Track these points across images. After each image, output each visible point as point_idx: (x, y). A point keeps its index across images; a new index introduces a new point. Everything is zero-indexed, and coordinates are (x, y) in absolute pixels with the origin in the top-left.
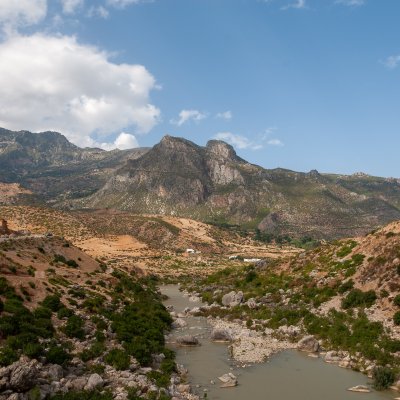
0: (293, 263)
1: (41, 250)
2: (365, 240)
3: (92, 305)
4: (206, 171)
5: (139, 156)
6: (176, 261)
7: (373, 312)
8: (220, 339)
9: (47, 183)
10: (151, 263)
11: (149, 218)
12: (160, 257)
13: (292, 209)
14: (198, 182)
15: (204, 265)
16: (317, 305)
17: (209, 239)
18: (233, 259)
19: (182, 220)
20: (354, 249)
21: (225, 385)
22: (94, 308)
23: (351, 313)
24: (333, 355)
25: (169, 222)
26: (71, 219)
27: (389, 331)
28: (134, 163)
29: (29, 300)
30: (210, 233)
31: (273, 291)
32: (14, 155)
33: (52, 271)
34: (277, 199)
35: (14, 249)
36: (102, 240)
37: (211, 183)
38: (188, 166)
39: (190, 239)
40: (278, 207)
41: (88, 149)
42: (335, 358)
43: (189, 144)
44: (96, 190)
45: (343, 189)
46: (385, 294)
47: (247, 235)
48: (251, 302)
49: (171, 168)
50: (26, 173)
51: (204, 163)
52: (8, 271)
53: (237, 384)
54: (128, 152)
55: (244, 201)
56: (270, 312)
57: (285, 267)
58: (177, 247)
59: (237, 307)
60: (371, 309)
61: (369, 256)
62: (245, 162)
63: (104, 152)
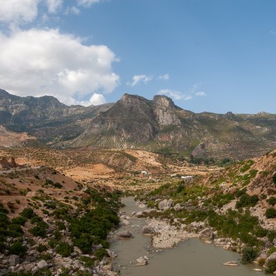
0: (211, 178)
1: (37, 177)
2: (259, 159)
3: (59, 213)
4: (154, 117)
5: (108, 109)
6: (134, 180)
7: (255, 210)
8: (148, 233)
9: (47, 131)
10: (117, 182)
11: (115, 152)
12: (123, 178)
13: (215, 140)
14: (149, 125)
15: (153, 182)
16: (220, 206)
17: (157, 164)
18: (173, 177)
19: (138, 152)
20: (252, 167)
21: (138, 264)
22: (60, 216)
23: (241, 211)
24: (221, 241)
25: (129, 153)
26: (61, 155)
27: (262, 223)
28: (104, 114)
29: (13, 212)
30: (158, 160)
31: (193, 198)
32: (23, 113)
33: (41, 191)
34: (204, 133)
35: (18, 177)
36: (83, 168)
37: (158, 125)
38: (141, 114)
39: (144, 164)
40: (205, 139)
41: (73, 106)
42: (222, 243)
43: (141, 99)
44: (79, 134)
45: (251, 124)
46: (264, 197)
47: (184, 160)
48: (177, 206)
49: (129, 116)
50: (32, 125)
51: (152, 111)
52: (4, 192)
53: (147, 263)
54: (100, 107)
55: (181, 136)
56: (188, 213)
57: (205, 181)
58: (135, 170)
59: (168, 210)
60: (255, 208)
61: (260, 170)
62: (181, 109)
63: (84, 108)
